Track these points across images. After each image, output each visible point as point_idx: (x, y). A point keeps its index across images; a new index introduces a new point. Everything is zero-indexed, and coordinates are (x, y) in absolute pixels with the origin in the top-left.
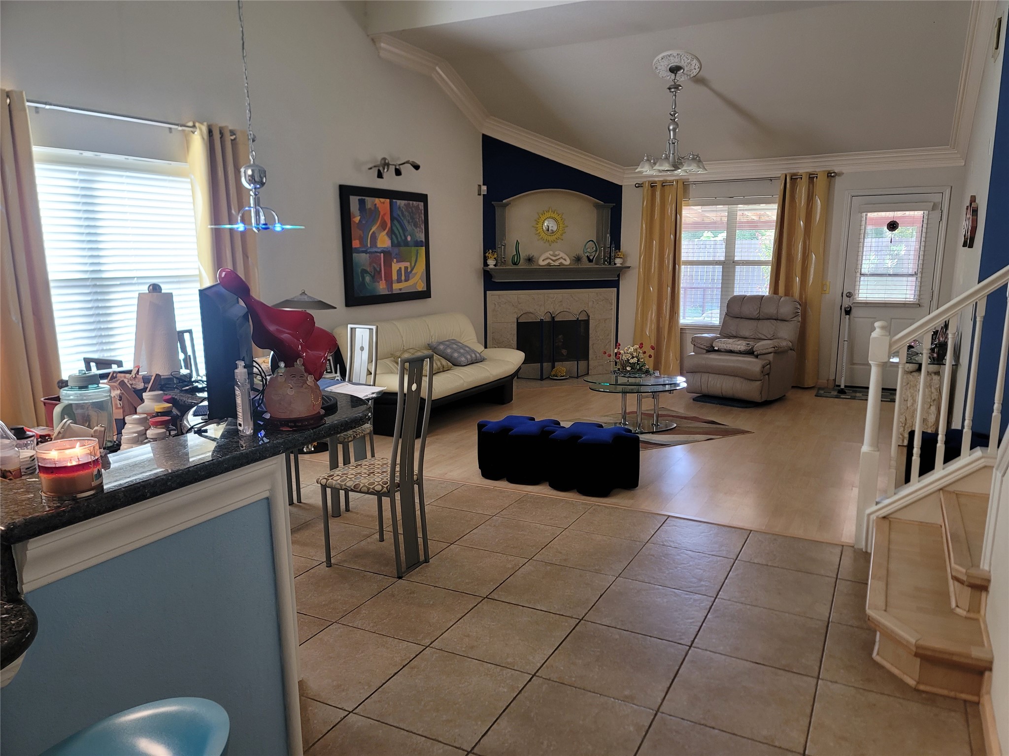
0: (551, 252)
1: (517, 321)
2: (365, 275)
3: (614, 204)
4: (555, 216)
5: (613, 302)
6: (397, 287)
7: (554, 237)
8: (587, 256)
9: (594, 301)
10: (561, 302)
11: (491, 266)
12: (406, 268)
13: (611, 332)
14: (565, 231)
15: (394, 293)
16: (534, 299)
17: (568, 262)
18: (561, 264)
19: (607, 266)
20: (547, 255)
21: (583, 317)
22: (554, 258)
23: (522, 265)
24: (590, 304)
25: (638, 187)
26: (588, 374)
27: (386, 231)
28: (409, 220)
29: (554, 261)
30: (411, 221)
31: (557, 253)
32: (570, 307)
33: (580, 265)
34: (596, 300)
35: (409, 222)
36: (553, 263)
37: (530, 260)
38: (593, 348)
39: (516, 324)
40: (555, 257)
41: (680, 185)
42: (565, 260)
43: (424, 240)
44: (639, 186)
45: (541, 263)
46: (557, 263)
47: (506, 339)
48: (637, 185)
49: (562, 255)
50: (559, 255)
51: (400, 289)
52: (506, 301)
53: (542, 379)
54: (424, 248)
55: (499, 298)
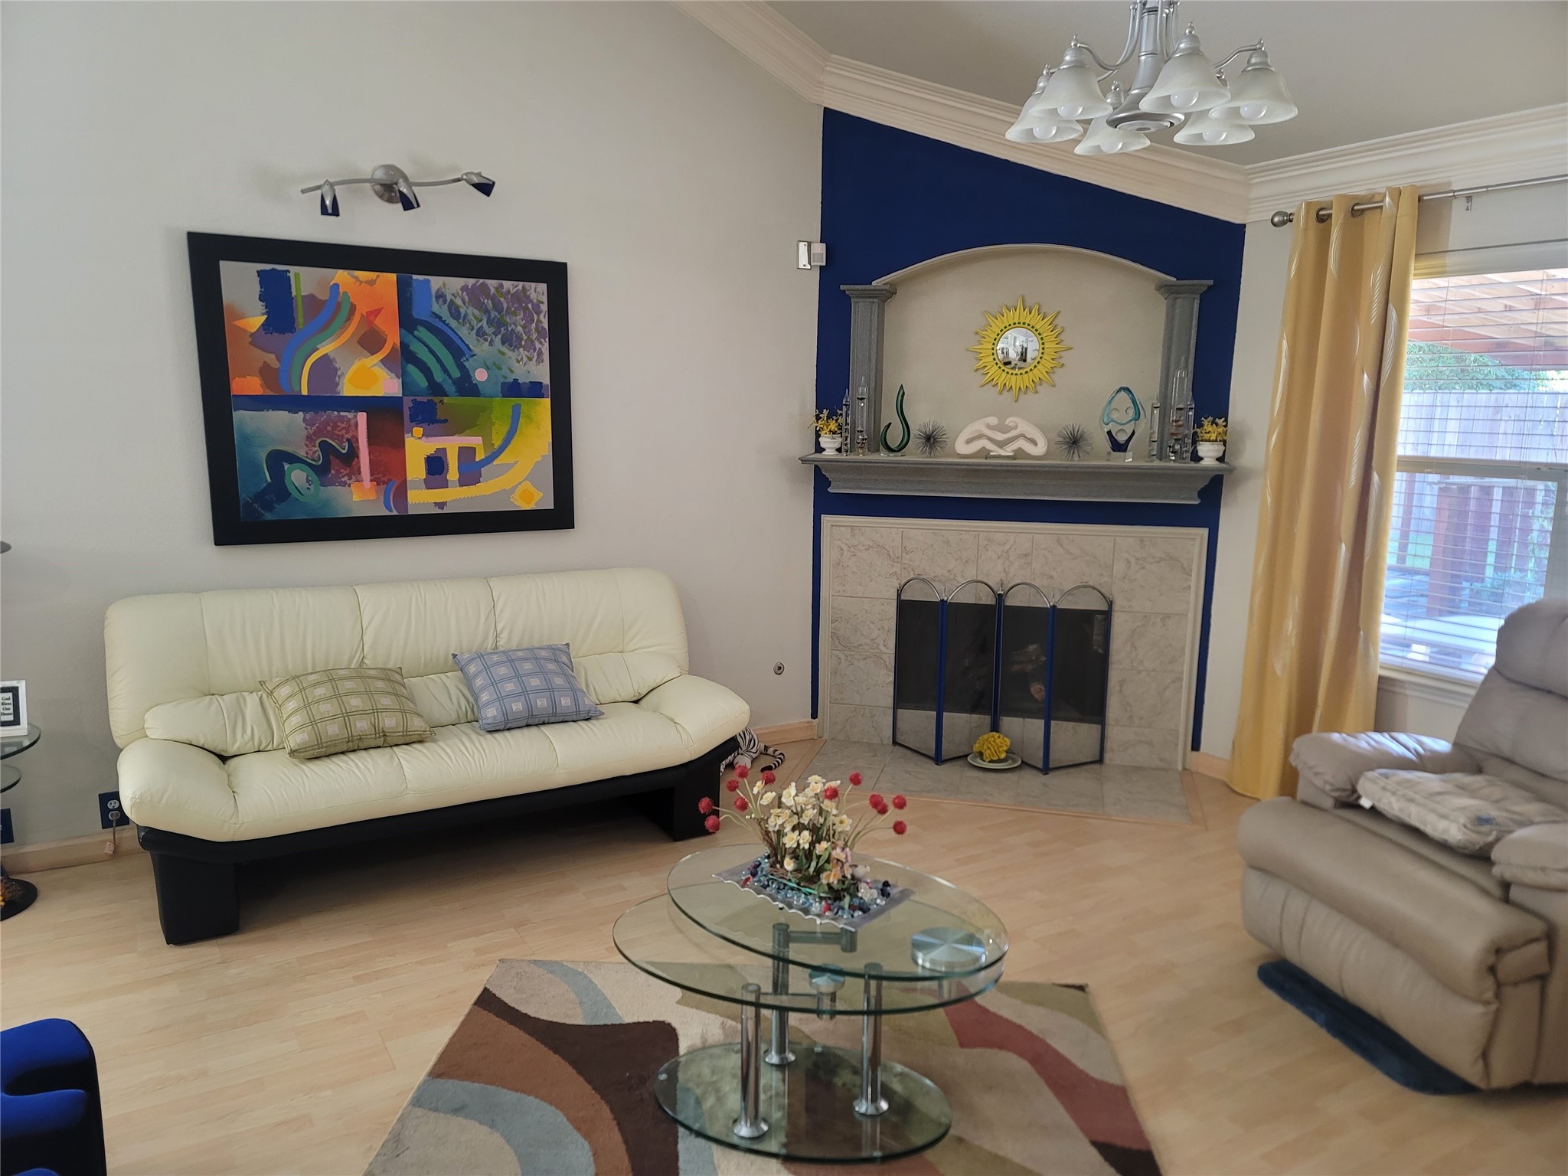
0: (993, 421)
1: (899, 595)
2: (286, 466)
3: (1211, 282)
4: (1034, 319)
5: (1194, 567)
6: (421, 499)
7: (1026, 380)
8: (1109, 433)
9: (1133, 560)
10: (1026, 555)
11: (830, 453)
12: (466, 453)
13: (1183, 653)
14: (1062, 361)
15: (410, 513)
16: (947, 543)
17: (1040, 449)
18: (1020, 453)
19: (1172, 464)
20: (979, 426)
21: (1094, 604)
22: (1000, 437)
23: (914, 454)
24: (1119, 568)
25: (1283, 223)
26: (1100, 761)
27: (380, 356)
28: (480, 329)
29: (1001, 444)
30: (489, 330)
31: (1010, 421)
32: (1054, 574)
33: (1076, 457)
34: (1137, 559)
35: (480, 333)
36: (996, 451)
37: (931, 439)
38: (1121, 692)
39: (895, 603)
40: (1004, 433)
41: (1407, 207)
42: (1035, 443)
43: (549, 384)
44: (1285, 220)
45: (962, 447)
46: (1008, 451)
47: (868, 641)
48: (1276, 219)
49: (1024, 427)
50: (1016, 428)
51: (441, 505)
52: (871, 544)
53: (938, 759)
54: (547, 402)
55: (853, 535)
